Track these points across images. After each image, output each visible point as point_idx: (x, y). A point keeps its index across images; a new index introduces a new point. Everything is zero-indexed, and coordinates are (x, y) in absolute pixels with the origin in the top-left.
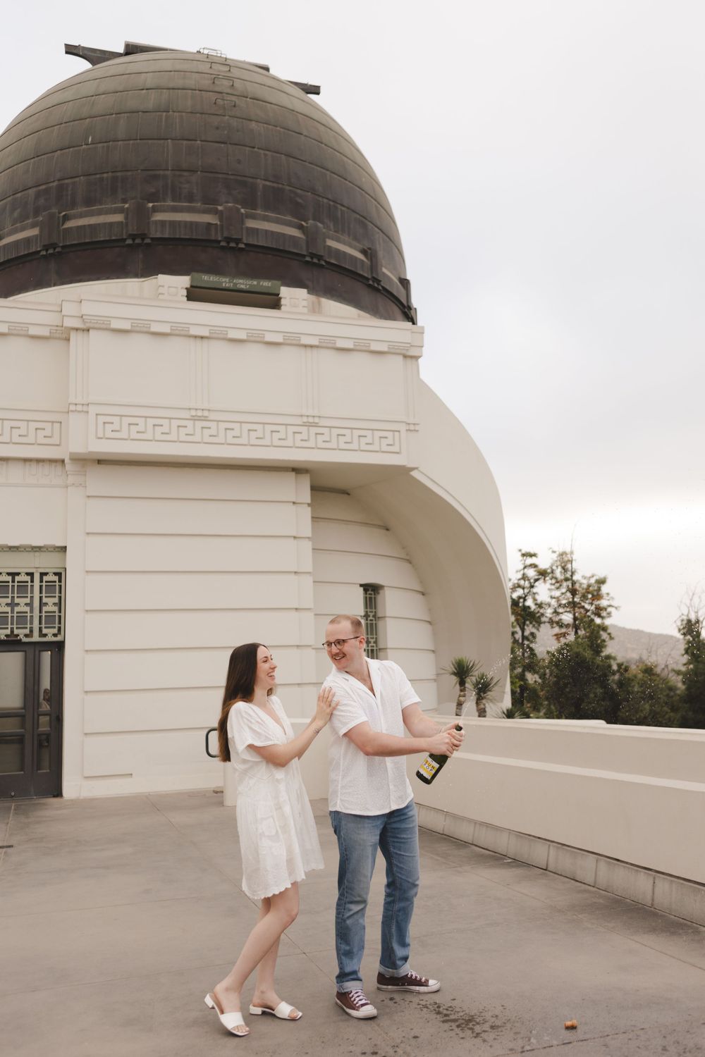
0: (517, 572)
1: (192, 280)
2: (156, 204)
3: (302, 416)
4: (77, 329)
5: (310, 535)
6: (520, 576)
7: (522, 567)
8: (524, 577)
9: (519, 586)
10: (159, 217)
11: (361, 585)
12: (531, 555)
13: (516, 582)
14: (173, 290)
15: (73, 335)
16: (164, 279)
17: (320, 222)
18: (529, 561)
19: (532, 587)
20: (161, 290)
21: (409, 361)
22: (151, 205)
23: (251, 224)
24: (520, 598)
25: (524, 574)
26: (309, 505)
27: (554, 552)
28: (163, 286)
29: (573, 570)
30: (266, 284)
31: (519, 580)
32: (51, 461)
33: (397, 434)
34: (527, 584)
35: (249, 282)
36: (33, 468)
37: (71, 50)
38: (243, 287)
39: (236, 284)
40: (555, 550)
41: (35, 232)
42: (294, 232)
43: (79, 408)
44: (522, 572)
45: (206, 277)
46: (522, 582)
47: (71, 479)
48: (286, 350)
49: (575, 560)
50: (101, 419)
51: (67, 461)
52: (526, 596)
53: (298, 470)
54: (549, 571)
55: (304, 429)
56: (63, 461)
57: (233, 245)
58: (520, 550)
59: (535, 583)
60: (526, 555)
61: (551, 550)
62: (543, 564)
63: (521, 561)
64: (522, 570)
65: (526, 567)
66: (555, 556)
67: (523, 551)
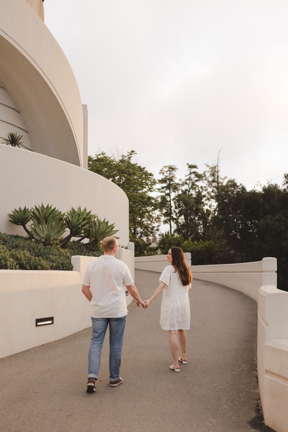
0: (186, 176)
6: (187, 178)
7: (189, 173)
8: (189, 179)
9: (186, 183)
12: (195, 167)
13: (184, 181)
18: (193, 170)
19: (194, 184)
24: (186, 190)
25: (190, 177)
27: (208, 166)
29: (218, 176)
31: (187, 180)
34: (191, 183)
40: (209, 165)
44: (189, 176)
46: (188, 182)
49: (219, 171)
52: (190, 189)
54: (203, 175)
58: (188, 164)
60: (191, 167)
61: (206, 165)
62: (200, 171)
63: (188, 170)
64: (188, 175)
65: (191, 173)
66: (208, 168)
67: (190, 165)
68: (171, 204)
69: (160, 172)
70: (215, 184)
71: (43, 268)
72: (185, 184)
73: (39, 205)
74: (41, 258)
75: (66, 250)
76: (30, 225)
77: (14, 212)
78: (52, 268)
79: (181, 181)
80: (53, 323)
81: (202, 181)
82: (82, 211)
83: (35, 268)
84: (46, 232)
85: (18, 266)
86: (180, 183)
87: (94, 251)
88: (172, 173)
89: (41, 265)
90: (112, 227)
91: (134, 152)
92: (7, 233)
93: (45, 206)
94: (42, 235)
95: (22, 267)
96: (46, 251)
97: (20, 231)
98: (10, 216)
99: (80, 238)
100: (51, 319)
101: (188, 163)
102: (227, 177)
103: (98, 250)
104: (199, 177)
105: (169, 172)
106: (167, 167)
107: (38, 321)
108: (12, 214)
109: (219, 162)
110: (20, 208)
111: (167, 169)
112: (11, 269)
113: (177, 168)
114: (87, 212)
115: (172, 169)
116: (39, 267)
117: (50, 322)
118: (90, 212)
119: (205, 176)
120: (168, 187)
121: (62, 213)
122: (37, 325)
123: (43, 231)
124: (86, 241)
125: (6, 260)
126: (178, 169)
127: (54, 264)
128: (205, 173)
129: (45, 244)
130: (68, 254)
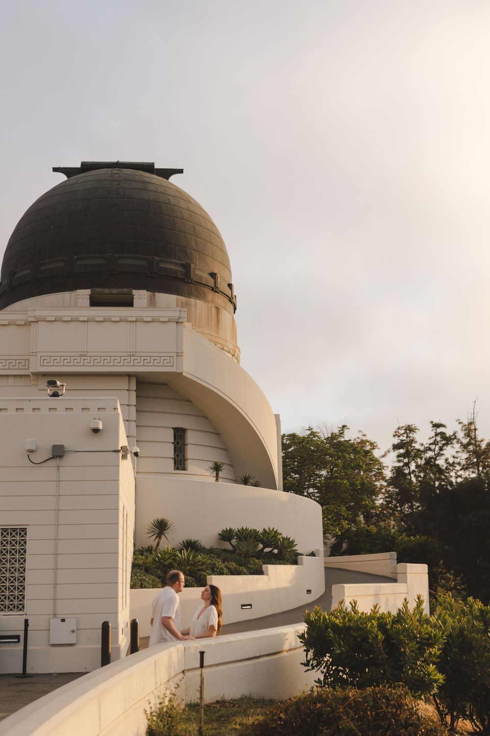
0: (430, 438)
1: (91, 291)
2: (78, 256)
3: (127, 352)
4: (34, 322)
5: (135, 404)
6: (432, 441)
7: (433, 434)
8: (434, 443)
9: (430, 449)
10: (79, 263)
11: (173, 428)
12: (441, 426)
13: (427, 446)
14: (83, 296)
15: (32, 324)
16: (80, 292)
17: (156, 256)
18: (439, 430)
19: (441, 449)
20: (78, 297)
21: (179, 324)
22: (76, 257)
23: (121, 262)
24: (431, 458)
25: (435, 440)
26: (135, 391)
27: (460, 423)
28: (79, 295)
29: (476, 436)
30: (125, 290)
31: (430, 444)
32: (25, 376)
33: (172, 358)
34: (437, 448)
35: (117, 290)
36: (18, 379)
37: (55, 170)
38: (114, 292)
39: (111, 292)
40: (461, 421)
41: (28, 272)
42: (142, 263)
43: (34, 354)
44: (434, 439)
45: (97, 290)
46: (433, 447)
47: (32, 383)
48: (122, 324)
49: (477, 429)
50: (42, 358)
51: (31, 375)
52: (436, 457)
53: (129, 375)
55: (129, 358)
56: (29, 375)
57: (112, 272)
58: (432, 422)
59: (443, 446)
60: (437, 426)
61: (458, 422)
62: (449, 432)
63: (433, 430)
64: (433, 437)
65: (436, 435)
66: (461, 426)
67: (434, 423)
68: (411, 478)
69: (395, 434)
70: (471, 448)
71: (244, 574)
72: (428, 450)
73: (240, 528)
74: (243, 567)
75: (259, 561)
76: (234, 541)
77: (222, 532)
78: (251, 574)
79: (423, 446)
80: (251, 608)
81: (452, 445)
82: (271, 529)
83: (239, 573)
84: (246, 548)
85: (229, 573)
86: (422, 448)
87: (280, 560)
88: (411, 435)
89: (243, 572)
90: (293, 542)
91: (346, 426)
92: (218, 548)
93: (244, 528)
94: (243, 550)
95: (232, 574)
96: (246, 562)
97: (227, 546)
98: (220, 534)
99: (272, 549)
100: (250, 605)
101: (431, 420)
102: (484, 440)
103: (284, 559)
104: (448, 440)
105: (405, 435)
106: (403, 428)
107: (243, 605)
108: (221, 533)
109: (475, 417)
110: (226, 529)
111: (403, 431)
112: (226, 575)
113: (417, 428)
114: (275, 530)
115: (410, 429)
116: (242, 573)
117: (250, 607)
118: (277, 530)
119: (455, 438)
120: (407, 455)
121: (257, 531)
122: (242, 608)
123: (244, 547)
124: (276, 551)
125: (223, 570)
126: (418, 430)
127: (251, 571)
128: (456, 434)
129: (245, 557)
130: (261, 563)
